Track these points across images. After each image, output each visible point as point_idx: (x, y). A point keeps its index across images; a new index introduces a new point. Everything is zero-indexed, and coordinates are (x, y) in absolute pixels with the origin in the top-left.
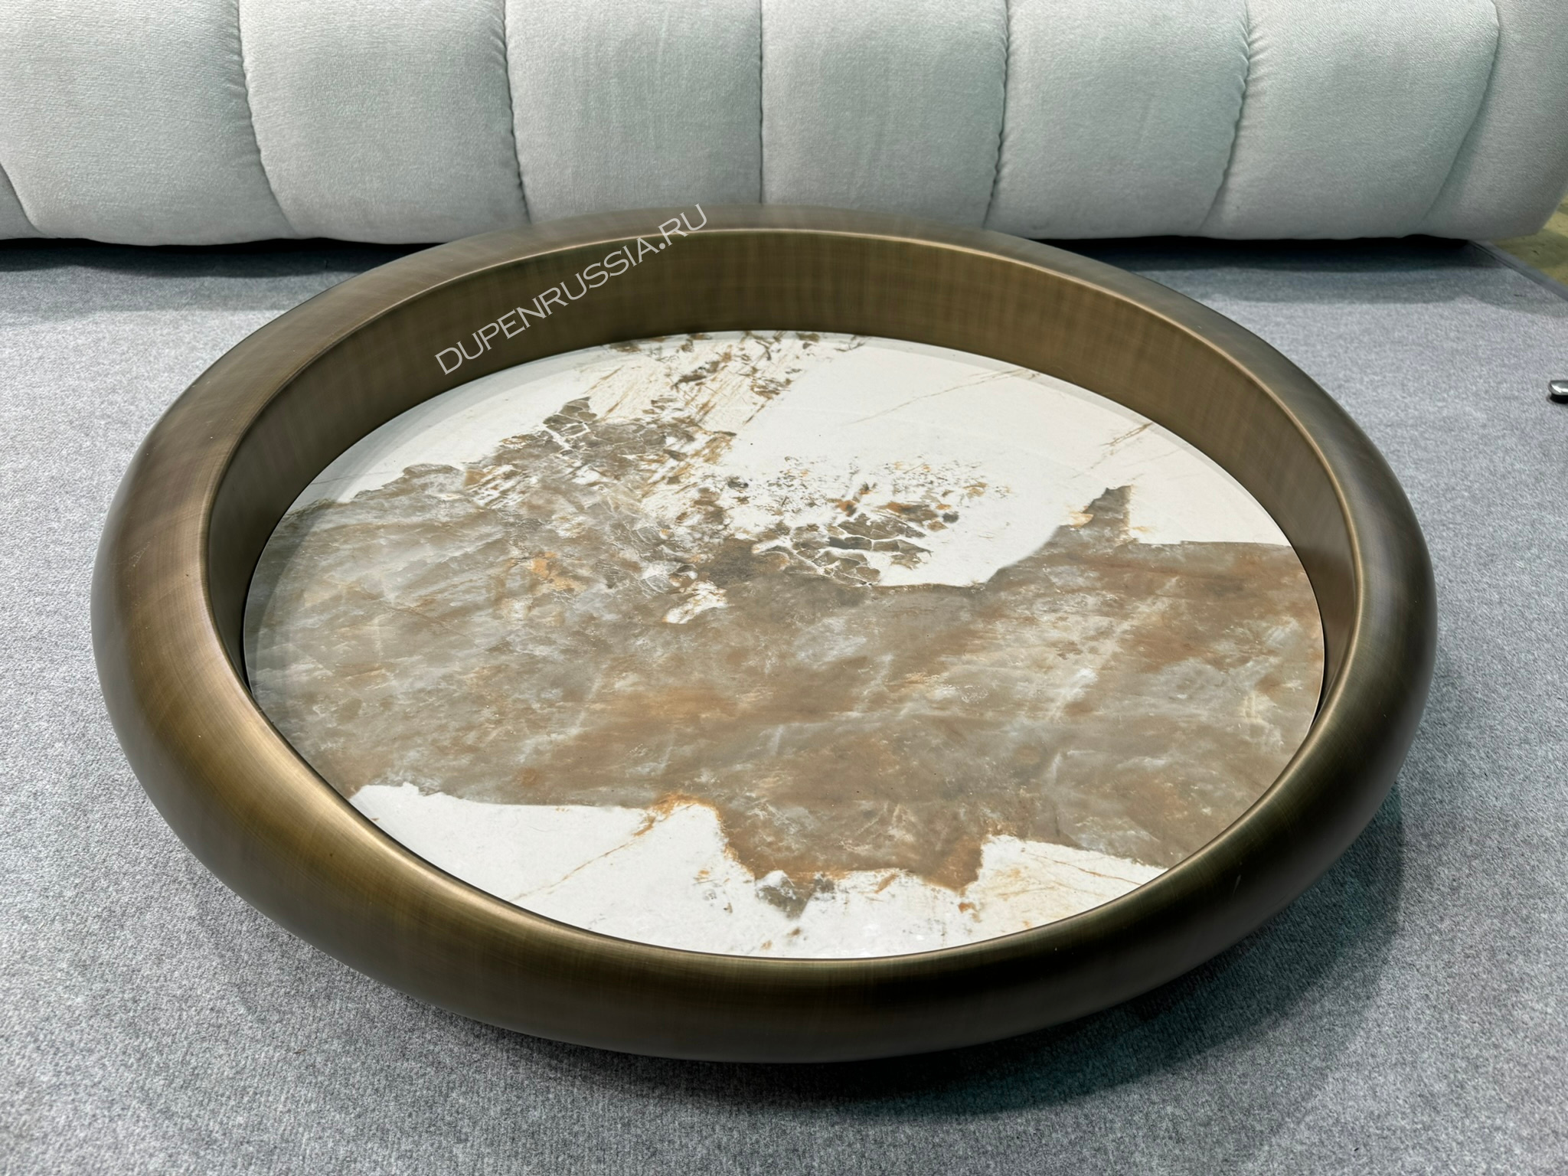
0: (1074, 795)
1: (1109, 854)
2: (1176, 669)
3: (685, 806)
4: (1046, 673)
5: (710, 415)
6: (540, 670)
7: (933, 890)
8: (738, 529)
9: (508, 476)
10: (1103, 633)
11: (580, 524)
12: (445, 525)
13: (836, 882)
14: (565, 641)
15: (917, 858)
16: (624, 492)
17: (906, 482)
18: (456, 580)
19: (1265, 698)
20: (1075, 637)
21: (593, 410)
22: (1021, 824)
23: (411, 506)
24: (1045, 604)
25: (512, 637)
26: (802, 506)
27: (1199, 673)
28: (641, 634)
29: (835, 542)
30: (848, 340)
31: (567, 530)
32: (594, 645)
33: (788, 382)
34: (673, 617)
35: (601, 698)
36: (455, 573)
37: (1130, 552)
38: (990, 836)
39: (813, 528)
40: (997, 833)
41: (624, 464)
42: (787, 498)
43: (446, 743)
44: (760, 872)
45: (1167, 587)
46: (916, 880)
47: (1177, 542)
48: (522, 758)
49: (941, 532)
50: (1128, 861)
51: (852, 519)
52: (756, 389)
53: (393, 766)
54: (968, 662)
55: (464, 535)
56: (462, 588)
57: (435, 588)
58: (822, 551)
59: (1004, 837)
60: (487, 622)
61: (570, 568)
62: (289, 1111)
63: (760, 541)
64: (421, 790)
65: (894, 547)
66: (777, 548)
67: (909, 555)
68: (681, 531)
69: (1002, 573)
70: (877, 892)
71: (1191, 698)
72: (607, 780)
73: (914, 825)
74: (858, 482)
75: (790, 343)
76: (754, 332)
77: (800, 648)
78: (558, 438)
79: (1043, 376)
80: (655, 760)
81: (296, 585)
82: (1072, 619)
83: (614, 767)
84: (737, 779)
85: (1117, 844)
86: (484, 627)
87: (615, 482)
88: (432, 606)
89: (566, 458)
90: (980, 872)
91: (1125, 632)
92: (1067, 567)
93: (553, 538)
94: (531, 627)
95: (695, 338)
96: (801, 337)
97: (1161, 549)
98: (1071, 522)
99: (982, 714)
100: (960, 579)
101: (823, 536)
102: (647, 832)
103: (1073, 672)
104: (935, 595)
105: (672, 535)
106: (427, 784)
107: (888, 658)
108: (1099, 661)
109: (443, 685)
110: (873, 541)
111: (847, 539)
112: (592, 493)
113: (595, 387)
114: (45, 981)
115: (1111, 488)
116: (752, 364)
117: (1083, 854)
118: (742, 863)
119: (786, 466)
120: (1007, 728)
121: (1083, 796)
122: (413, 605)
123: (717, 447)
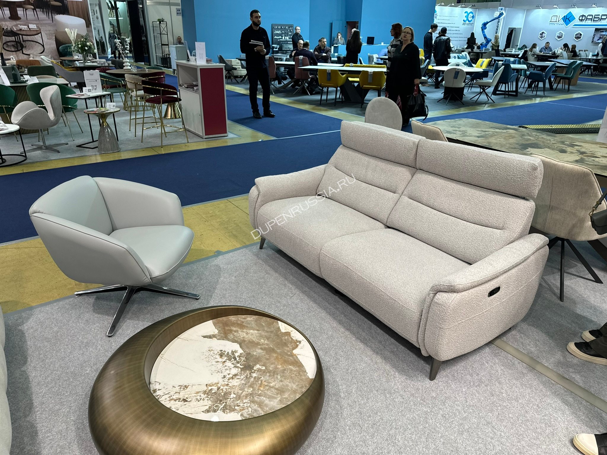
0: (273, 329)
8: (238, 371)
9: (238, 406)
10: (242, 331)
14: (276, 376)
18: (271, 394)
21: (208, 408)
26: (226, 367)
27: (245, 324)
29: (235, 360)
32: (274, 373)
33: (179, 386)
34: (264, 368)
37: (221, 333)
39: (232, 364)
42: (225, 370)
45: (228, 328)
49: (225, 350)
52: (185, 389)
55: (259, 400)
56: (272, 393)
58: (238, 361)
59: (282, 331)
60: (277, 386)
61: (259, 384)
63: (240, 368)
65: (233, 354)
68: (242, 377)
71: (251, 323)
80: (289, 358)
83: (293, 361)
88: (278, 393)
97: (219, 330)
98: (216, 339)
100: (238, 345)
102: (299, 354)
103: (251, 332)
104: (242, 347)
106: (306, 374)
107: (259, 347)
108: (248, 331)
111: (233, 359)
115: (203, 338)
116: (173, 394)
118: (298, 346)
123: (213, 384)
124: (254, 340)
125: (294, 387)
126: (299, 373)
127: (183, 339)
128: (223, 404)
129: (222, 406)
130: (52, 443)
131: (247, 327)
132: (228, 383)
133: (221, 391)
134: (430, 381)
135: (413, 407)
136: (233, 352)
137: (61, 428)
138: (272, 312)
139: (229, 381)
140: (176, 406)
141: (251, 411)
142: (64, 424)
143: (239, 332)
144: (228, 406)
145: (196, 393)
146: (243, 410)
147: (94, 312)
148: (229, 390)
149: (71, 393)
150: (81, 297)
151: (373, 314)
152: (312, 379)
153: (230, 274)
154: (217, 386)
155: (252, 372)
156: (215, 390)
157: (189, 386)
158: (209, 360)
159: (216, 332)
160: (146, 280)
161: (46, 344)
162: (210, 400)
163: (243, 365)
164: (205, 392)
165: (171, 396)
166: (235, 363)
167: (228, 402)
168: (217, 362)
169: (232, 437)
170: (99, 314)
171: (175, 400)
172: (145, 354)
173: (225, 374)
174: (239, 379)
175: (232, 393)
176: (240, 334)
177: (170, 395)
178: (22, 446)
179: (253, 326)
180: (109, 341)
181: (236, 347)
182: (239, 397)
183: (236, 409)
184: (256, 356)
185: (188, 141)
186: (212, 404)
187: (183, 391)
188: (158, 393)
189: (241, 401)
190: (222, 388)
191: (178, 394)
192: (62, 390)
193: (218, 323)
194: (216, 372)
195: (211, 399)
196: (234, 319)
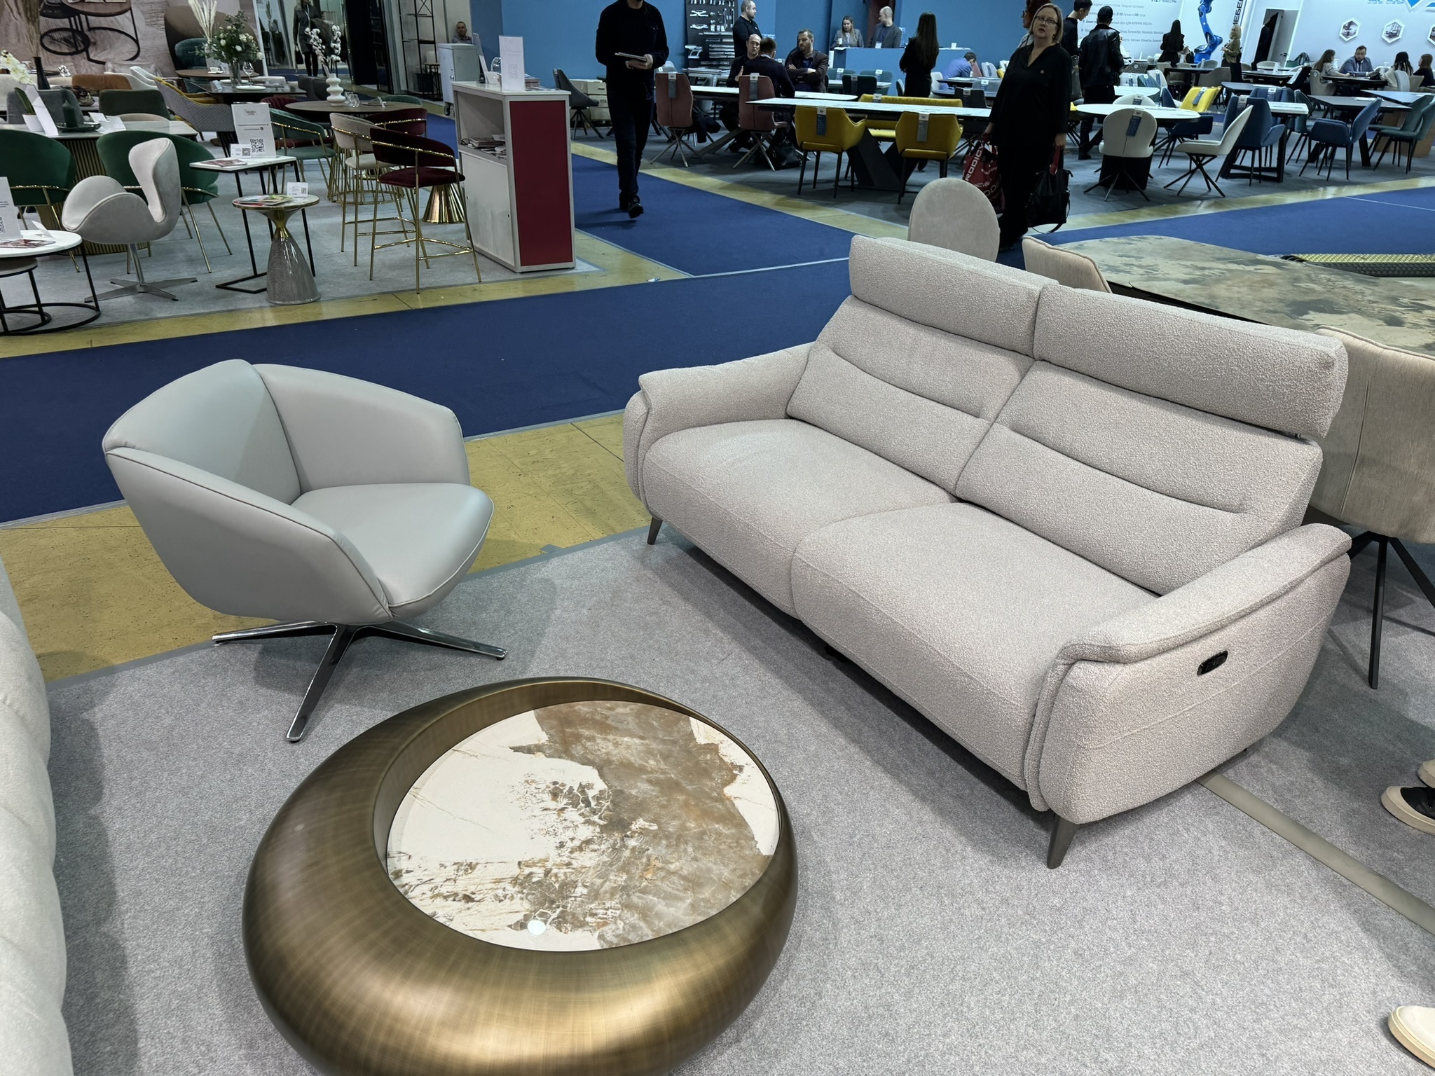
0: (676, 735)
2: (613, 725)
3: (726, 794)
5: (504, 877)
7: (721, 748)
9: (594, 915)
10: (605, 739)
13: (730, 763)
14: (683, 846)
18: (670, 890)
21: (522, 918)
26: (566, 823)
27: (613, 721)
28: (667, 832)
29: (587, 806)
30: (396, 859)
32: (679, 839)
34: (655, 827)
37: (555, 740)
39: (579, 816)
41: (563, 885)
42: (562, 829)
44: (736, 775)
45: (572, 731)
47: (544, 732)
49: (565, 783)
51: (568, 808)
55: (643, 903)
56: (673, 886)
58: (594, 808)
59: (698, 741)
61: (643, 866)
64: (758, 844)
65: (583, 792)
67: (585, 787)
71: (625, 721)
72: (728, 811)
83: (723, 812)
91: (601, 735)
97: (550, 735)
98: (541, 755)
100: (596, 772)
101: (585, 811)
103: (626, 741)
106: (755, 844)
107: (644, 776)
108: (618, 738)
115: (513, 751)
123: (534, 863)
124: (633, 761)
125: (725, 874)
126: (737, 842)
127: (465, 753)
128: (558, 911)
129: (555, 915)
130: (160, 987)
131: (616, 729)
132: (569, 860)
133: (553, 879)
134: (1048, 870)
135: (1005, 929)
136: (583, 788)
137: (179, 952)
138: (675, 696)
139: (572, 856)
140: (447, 910)
141: (624, 929)
142: (186, 942)
143: (598, 741)
144: (568, 915)
145: (495, 882)
146: (605, 924)
147: (257, 682)
148: (573, 877)
149: (203, 871)
150: (227, 647)
151: (917, 708)
152: (768, 856)
153: (578, 602)
154: (544, 867)
155: (628, 836)
156: (540, 875)
157: (477, 864)
158: (527, 805)
159: (542, 737)
160: (380, 613)
161: (145, 754)
162: (527, 899)
163: (605, 818)
164: (515, 881)
165: (436, 887)
166: (588, 814)
167: (571, 904)
168: (546, 809)
169: (578, 989)
170: (268, 688)
171: (446, 898)
172: (377, 788)
173: (564, 838)
174: (596, 851)
175: (580, 884)
176: (600, 745)
177: (433, 886)
178: (91, 990)
179: (630, 727)
180: (293, 752)
181: (589, 775)
182: (595, 895)
183: (587, 923)
184: (637, 797)
185: (480, 279)
186: (533, 909)
187: (464, 877)
188: (406, 879)
189: (599, 904)
190: (555, 871)
191: (452, 883)
192: (182, 864)
193: (549, 717)
194: (542, 832)
195: (529, 897)
196: (586, 709)
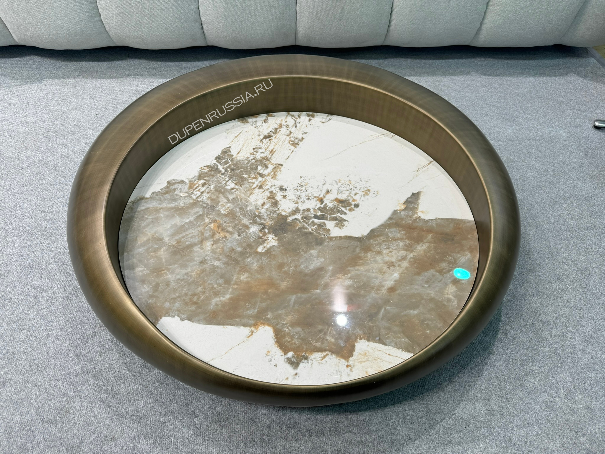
0: (386, 325)
1: (395, 347)
2: (426, 274)
3: (263, 327)
4: (382, 275)
5: (274, 156)
6: (216, 271)
7: (339, 360)
8: (283, 210)
9: (203, 185)
10: (404, 258)
11: (228, 208)
12: (183, 207)
13: (309, 356)
14: (224, 259)
15: (335, 348)
16: (243, 193)
17: (342, 189)
18: (188, 232)
19: (454, 287)
20: (394, 260)
21: (232, 153)
22: (368, 335)
23: (170, 199)
24: (385, 245)
25: (207, 257)
26: (305, 200)
27: (433, 276)
28: (249, 257)
29: (316, 217)
30: (325, 117)
31: (224, 210)
32: (234, 261)
33: (303, 139)
34: (260, 249)
35: (236, 283)
36: (187, 229)
37: (418, 222)
38: (358, 340)
39: (308, 210)
40: (361, 339)
41: (243, 179)
42: (300, 196)
43: (187, 301)
44: (286, 353)
45: (428, 239)
46: (334, 356)
47: (434, 218)
48: (212, 307)
49: (353, 212)
50: (401, 350)
51: (322, 206)
52: (291, 143)
53: (171, 310)
54: (357, 270)
55: (189, 213)
56: (190, 236)
57: (181, 236)
58: (311, 220)
59: (363, 341)
60: (198, 251)
61: (225, 227)
62: (145, 406)
63: (290, 216)
64: (181, 319)
65: (335, 219)
66: (296, 219)
67: (340, 223)
68: (263, 211)
69: (372, 231)
70: (321, 360)
71: (429, 286)
72: (239, 316)
73: (334, 335)
74: (326, 188)
75: (304, 118)
76: (291, 113)
77: (302, 263)
78: (220, 167)
79: (397, 137)
80: (254, 309)
81: (135, 234)
82: (394, 252)
83: (241, 311)
84: (279, 316)
85: (398, 344)
86: (198, 253)
87: (240, 188)
88: (180, 244)
89: (223, 176)
90: (354, 353)
91: (411, 258)
92: (395, 229)
93: (219, 214)
94: (213, 253)
95: (269, 116)
96: (308, 116)
97: (428, 221)
98: (398, 208)
99: (360, 292)
100: (357, 235)
101: (312, 214)
102: (251, 336)
103: (392, 275)
104: (348, 241)
105: (260, 213)
106: (182, 317)
107: (331, 268)
108: (401, 270)
109: (185, 277)
110: (329, 216)
111: (320, 215)
112: (232, 193)
113: (232, 141)
114: (67, 361)
115: (414, 192)
116: (290, 130)
117: (387, 347)
118: (280, 349)
119: (300, 181)
120: (368, 298)
121: (389, 325)
122: (174, 243)
123: (276, 171)
124: (357, 268)
125: (170, 276)
126: (196, 303)
132: (264, 189)
139: (267, 191)
145: (273, 150)
157: (296, 147)
162: (246, 160)
164: (266, 159)
165: (288, 127)
171: (276, 129)
177: (291, 126)
183: (200, 180)
186: (235, 160)
189: (210, 191)
